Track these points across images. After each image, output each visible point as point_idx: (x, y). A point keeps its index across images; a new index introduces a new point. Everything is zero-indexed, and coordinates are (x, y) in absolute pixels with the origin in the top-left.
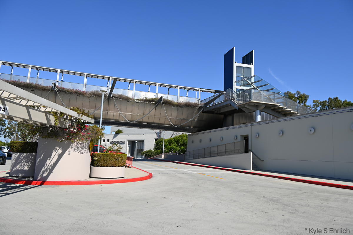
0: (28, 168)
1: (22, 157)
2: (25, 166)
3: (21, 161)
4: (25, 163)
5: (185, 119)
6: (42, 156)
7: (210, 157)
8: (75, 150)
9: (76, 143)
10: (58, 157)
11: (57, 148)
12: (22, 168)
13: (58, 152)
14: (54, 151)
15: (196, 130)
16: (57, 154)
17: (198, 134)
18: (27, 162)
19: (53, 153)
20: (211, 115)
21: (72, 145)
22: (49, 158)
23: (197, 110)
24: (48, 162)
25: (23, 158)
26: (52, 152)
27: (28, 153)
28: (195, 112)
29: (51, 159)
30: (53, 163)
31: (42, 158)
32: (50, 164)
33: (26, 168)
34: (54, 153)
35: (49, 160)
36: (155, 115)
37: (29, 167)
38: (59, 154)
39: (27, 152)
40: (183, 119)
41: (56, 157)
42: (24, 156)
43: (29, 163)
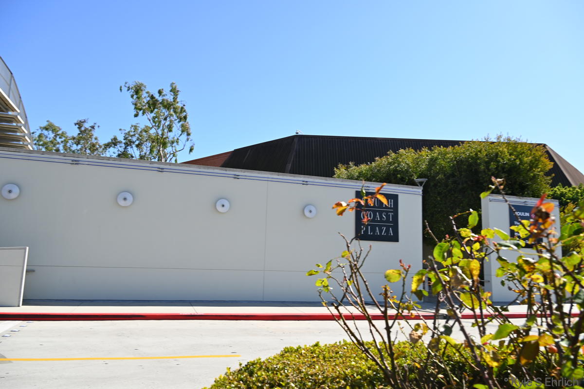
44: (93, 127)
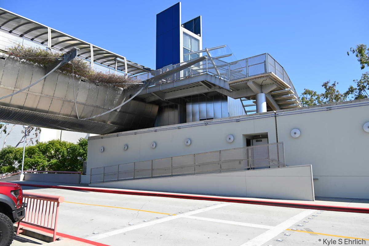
5: (100, 107)
7: (172, 176)
15: (115, 127)
17: (118, 136)
20: (142, 104)
23: (121, 92)
28: (119, 96)
36: (42, 91)
40: (97, 107)
44: (334, 85)
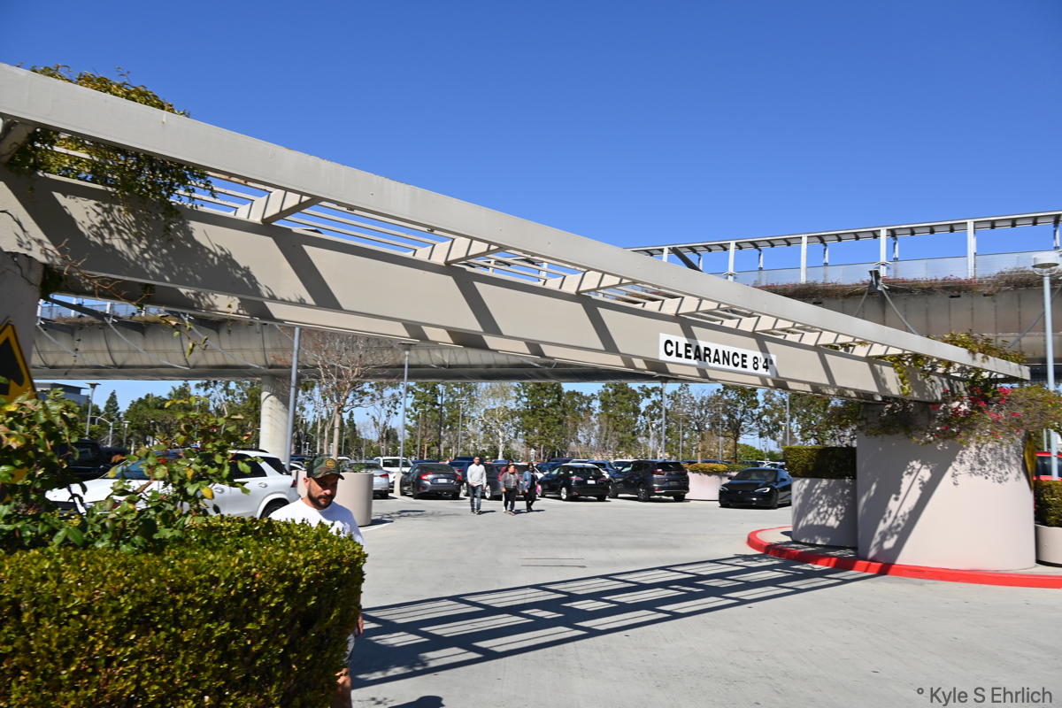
0: (838, 523)
1: (819, 491)
2: (829, 515)
3: (817, 503)
4: (829, 506)
6: (874, 487)
8: (972, 469)
9: (973, 449)
10: (920, 492)
11: (916, 464)
12: (821, 520)
13: (919, 477)
14: (906, 472)
16: (917, 482)
18: (833, 505)
19: (903, 480)
21: (962, 456)
22: (894, 496)
24: (893, 505)
25: (822, 493)
26: (902, 477)
27: (832, 478)
29: (901, 497)
30: (907, 511)
31: (872, 493)
32: (901, 513)
33: (833, 522)
34: (906, 480)
35: (896, 499)
37: (841, 518)
38: (922, 483)
39: (829, 477)
41: (916, 493)
42: (823, 488)
43: (840, 507)
